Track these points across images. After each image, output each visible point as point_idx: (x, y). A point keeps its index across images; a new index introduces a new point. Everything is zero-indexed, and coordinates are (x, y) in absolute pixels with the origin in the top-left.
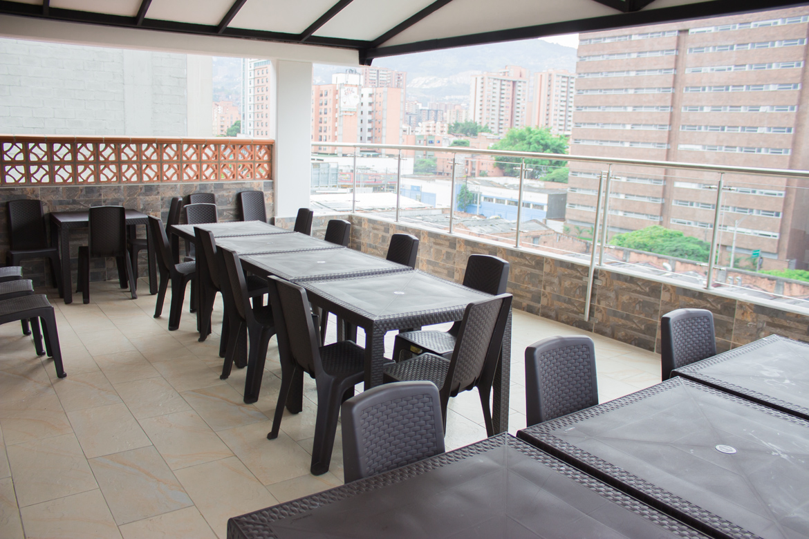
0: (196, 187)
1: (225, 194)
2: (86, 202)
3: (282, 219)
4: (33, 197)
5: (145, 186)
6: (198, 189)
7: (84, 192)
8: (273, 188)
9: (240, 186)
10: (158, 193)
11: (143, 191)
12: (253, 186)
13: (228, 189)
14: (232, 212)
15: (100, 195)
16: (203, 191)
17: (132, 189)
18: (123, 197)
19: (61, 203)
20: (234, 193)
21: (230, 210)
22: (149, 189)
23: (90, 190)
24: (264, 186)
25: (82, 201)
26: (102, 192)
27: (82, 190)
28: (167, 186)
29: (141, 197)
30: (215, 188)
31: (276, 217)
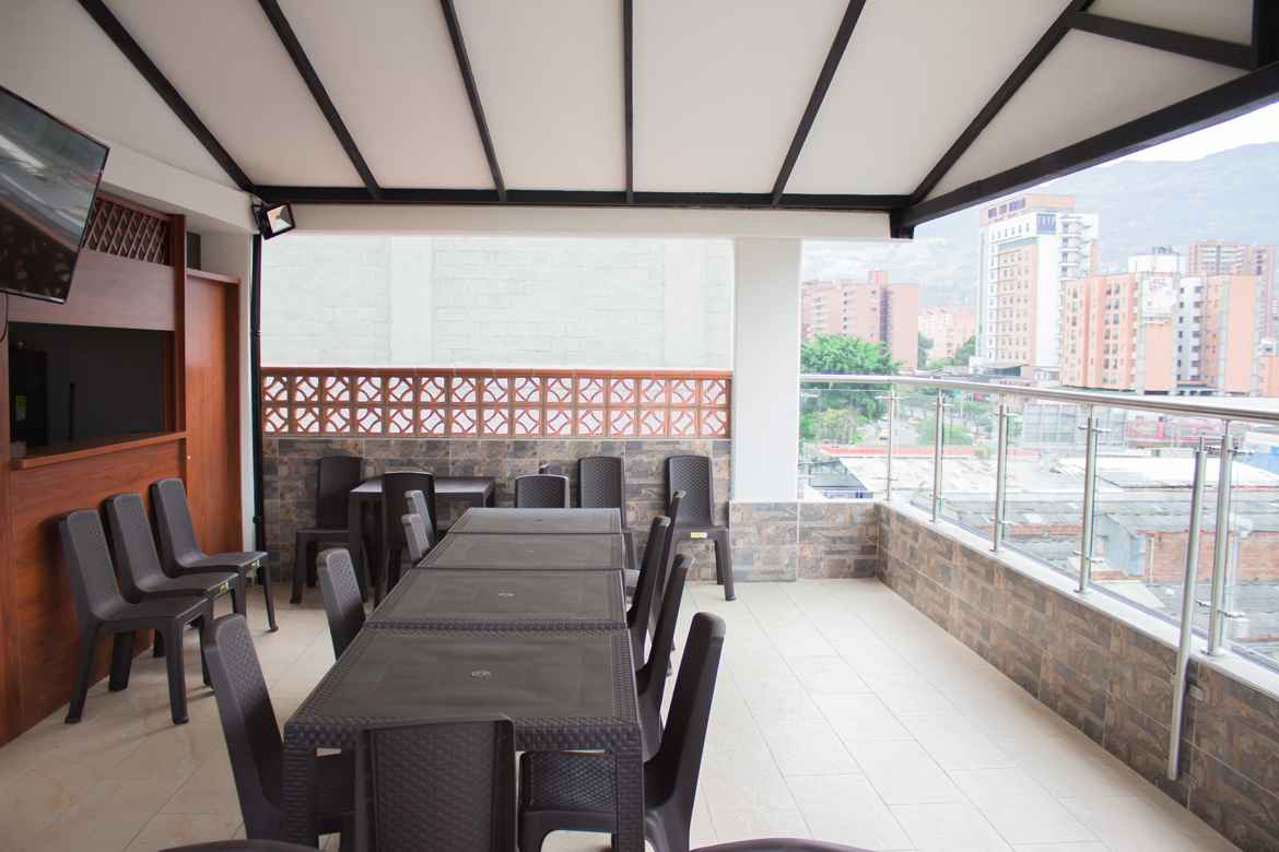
0: (596, 447)
1: (645, 459)
2: (428, 463)
3: (743, 505)
4: (355, 454)
5: (515, 442)
6: (599, 449)
7: (424, 449)
8: (729, 453)
9: (670, 448)
10: (535, 453)
11: (512, 449)
12: (693, 448)
13: (650, 451)
14: (655, 490)
15: (447, 453)
16: (607, 454)
17: (495, 446)
18: (480, 458)
19: (392, 463)
20: (660, 458)
21: (653, 485)
22: (521, 447)
23: (433, 445)
24: (714, 448)
25: (421, 461)
26: (451, 449)
27: (421, 446)
28: (550, 444)
29: (508, 459)
30: (627, 448)
31: (731, 502)
